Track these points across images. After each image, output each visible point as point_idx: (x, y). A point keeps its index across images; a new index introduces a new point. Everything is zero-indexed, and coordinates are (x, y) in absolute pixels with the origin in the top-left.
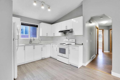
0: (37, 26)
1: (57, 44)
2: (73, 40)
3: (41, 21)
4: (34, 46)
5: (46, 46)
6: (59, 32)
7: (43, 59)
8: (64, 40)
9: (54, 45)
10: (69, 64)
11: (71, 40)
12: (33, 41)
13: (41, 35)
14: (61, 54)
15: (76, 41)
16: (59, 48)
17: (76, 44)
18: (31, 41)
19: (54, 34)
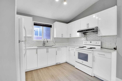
0: (50, 26)
1: (76, 48)
2: (97, 42)
3: (55, 21)
4: (47, 49)
5: (61, 49)
6: (78, 32)
7: (57, 65)
8: (84, 42)
9: (70, 48)
10: (93, 76)
11: (94, 43)
12: (46, 43)
13: (55, 36)
14: (81, 61)
15: (101, 44)
16: (78, 52)
17: (101, 48)
18: (44, 43)
19: (70, 34)
